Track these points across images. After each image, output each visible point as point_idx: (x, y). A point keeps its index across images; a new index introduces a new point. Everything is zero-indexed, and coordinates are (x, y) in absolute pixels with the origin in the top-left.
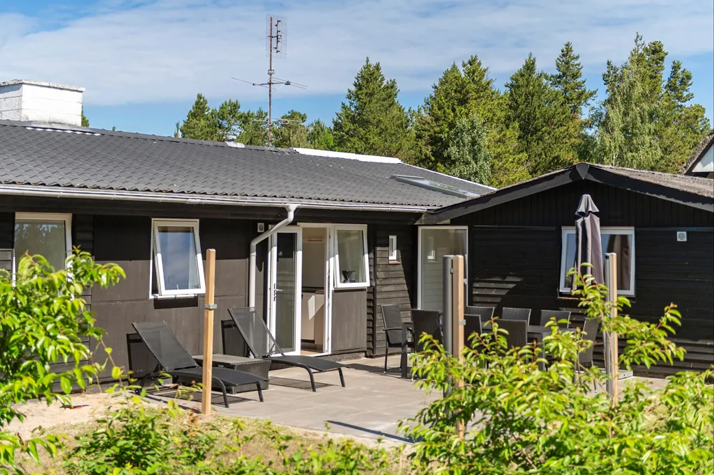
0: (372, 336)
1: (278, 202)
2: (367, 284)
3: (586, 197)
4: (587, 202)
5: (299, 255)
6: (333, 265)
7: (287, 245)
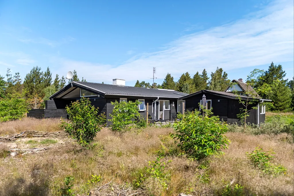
0: (170, 118)
1: (156, 97)
2: (169, 109)
3: (204, 95)
4: (204, 96)
5: (159, 105)
6: (164, 107)
7: (157, 103)
